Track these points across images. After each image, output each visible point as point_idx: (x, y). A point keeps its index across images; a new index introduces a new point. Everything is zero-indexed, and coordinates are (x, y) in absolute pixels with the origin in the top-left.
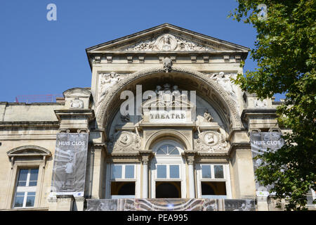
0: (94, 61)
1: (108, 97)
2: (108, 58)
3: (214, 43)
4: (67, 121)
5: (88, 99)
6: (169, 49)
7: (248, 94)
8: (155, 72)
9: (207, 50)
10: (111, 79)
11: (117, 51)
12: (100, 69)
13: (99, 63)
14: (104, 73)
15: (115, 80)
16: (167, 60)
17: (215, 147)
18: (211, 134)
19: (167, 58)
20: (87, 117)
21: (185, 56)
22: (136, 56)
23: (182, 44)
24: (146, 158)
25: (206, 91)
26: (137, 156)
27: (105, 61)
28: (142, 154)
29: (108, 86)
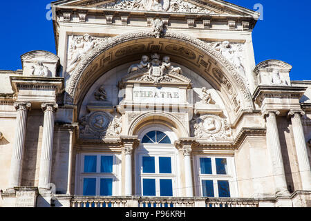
0: (62, 19)
1: (81, 65)
2: (81, 15)
3: (216, 4)
4: (27, 92)
5: (55, 65)
6: (160, 9)
7: (261, 69)
8: (142, 37)
9: (208, 12)
10: (85, 43)
11: (93, 8)
12: (70, 30)
13: (69, 22)
14: (75, 35)
15: (90, 44)
16: (158, 23)
17: (217, 135)
18: (212, 119)
19: (157, 20)
20: (54, 87)
21: (181, 19)
22: (117, 15)
23: (175, 4)
24: (129, 146)
25: (205, 64)
26: (117, 144)
27: (76, 19)
28: (124, 141)
29: (80, 52)
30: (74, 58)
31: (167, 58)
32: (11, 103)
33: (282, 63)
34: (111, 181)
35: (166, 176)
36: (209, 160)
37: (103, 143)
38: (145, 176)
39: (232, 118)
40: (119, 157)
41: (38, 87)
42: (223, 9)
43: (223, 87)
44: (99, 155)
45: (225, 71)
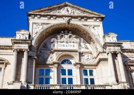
0: (31, 17)
1: (38, 35)
2: (38, 16)
3: (89, 12)
4: (17, 45)
5: (28, 35)
6: (68, 14)
8: (61, 24)
9: (85, 15)
10: (39, 26)
11: (43, 14)
12: (34, 22)
13: (33, 18)
14: (36, 23)
15: (41, 27)
16: (67, 19)
17: (90, 61)
18: (88, 55)
19: (67, 18)
20: (28, 43)
21: (76, 17)
22: (52, 16)
23: (73, 12)
24: (56, 65)
25: (85, 34)
26: (52, 65)
27: (36, 18)
28: (54, 63)
29: (38, 30)
30: (35, 32)
31: (70, 32)
32: (12, 49)
33: (114, 34)
34: (49, 78)
35: (70, 77)
36: (86, 71)
37: (46, 64)
38: (62, 77)
39: (95, 55)
40: (53, 69)
41: (22, 43)
42: (91, 14)
43: (92, 43)
44: (45, 69)
45: (93, 37)
